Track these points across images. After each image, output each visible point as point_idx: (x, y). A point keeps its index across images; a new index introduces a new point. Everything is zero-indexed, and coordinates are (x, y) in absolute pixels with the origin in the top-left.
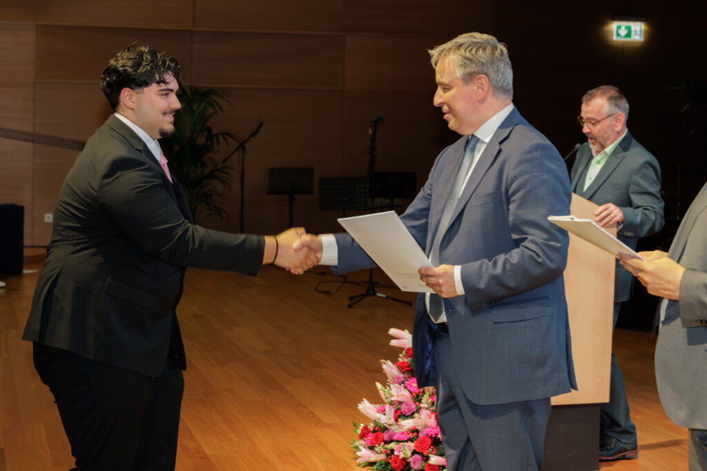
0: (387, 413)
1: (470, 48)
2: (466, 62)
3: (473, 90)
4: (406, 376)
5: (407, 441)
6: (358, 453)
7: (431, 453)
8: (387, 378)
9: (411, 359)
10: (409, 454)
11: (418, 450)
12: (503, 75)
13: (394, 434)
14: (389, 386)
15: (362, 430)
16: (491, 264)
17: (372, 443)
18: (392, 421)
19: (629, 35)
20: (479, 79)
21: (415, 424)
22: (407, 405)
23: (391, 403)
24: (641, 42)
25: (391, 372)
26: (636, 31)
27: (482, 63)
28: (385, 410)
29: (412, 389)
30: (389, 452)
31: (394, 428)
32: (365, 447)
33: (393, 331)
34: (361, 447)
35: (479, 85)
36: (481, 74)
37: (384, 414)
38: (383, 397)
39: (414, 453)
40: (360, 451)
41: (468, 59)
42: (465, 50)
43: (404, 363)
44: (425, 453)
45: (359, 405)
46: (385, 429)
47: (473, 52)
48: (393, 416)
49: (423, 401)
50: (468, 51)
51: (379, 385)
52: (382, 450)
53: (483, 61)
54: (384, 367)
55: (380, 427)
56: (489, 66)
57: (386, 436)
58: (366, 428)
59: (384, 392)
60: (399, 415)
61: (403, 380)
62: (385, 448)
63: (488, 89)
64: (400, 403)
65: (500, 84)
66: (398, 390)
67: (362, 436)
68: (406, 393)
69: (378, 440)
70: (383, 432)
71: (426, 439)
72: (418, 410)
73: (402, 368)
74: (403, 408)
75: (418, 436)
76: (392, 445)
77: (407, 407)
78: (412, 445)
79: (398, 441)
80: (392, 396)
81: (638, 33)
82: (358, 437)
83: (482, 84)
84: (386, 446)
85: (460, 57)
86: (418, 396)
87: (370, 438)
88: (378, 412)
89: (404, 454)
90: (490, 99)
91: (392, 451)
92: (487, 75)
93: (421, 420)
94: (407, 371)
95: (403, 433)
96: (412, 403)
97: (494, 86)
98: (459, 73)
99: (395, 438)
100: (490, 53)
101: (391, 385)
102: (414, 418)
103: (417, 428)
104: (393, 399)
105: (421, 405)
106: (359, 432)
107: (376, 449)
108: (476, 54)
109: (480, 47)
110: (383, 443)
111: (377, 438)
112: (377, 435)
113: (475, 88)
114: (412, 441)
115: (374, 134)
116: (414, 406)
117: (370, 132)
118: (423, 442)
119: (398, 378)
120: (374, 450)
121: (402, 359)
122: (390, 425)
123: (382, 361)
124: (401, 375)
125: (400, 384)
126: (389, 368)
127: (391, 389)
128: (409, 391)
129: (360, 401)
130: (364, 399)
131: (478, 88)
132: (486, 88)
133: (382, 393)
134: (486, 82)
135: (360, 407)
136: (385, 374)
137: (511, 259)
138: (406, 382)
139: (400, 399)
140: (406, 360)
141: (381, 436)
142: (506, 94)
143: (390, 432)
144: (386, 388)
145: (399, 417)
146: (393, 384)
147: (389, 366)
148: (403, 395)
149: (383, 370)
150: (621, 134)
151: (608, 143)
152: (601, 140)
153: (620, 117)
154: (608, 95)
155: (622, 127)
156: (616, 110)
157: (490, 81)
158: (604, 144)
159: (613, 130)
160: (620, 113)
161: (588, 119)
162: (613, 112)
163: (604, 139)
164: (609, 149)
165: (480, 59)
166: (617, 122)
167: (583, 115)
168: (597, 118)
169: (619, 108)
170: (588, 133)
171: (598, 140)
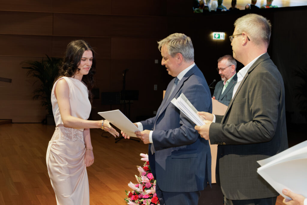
0: (140, 187)
1: (173, 42)
4: (147, 172)
5: (148, 199)
6: (128, 203)
7: (158, 203)
8: (140, 173)
9: (149, 166)
10: (149, 203)
11: (153, 202)
12: (188, 52)
13: (143, 196)
14: (140, 176)
15: (129, 194)
16: (165, 132)
17: (134, 199)
18: (142, 190)
20: (178, 55)
21: (151, 192)
22: (148, 184)
23: (142, 183)
25: (141, 171)
28: (139, 186)
29: (150, 178)
30: (141, 203)
31: (143, 193)
32: (131, 201)
33: (142, 155)
34: (129, 201)
36: (178, 53)
37: (139, 188)
38: (138, 181)
39: (151, 203)
40: (129, 202)
41: (172, 47)
42: (172, 42)
43: (146, 167)
44: (156, 204)
45: (128, 184)
46: (139, 193)
48: (142, 188)
49: (154, 182)
51: (136, 176)
52: (138, 202)
53: (179, 47)
54: (138, 169)
55: (137, 193)
56: (182, 49)
57: (139, 196)
58: (131, 193)
59: (139, 179)
60: (145, 188)
61: (146, 174)
62: (139, 201)
64: (145, 183)
65: (188, 56)
66: (144, 178)
67: (130, 196)
68: (147, 179)
69: (136, 198)
70: (138, 195)
71: (156, 198)
72: (152, 186)
73: (145, 169)
74: (146, 185)
75: (152, 196)
76: (142, 200)
77: (148, 185)
78: (150, 200)
79: (145, 199)
80: (142, 180)
81: (223, 37)
82: (128, 197)
83: (179, 57)
84: (139, 200)
85: (169, 46)
86: (152, 180)
87: (133, 197)
88: (136, 187)
89: (147, 204)
90: (183, 63)
91: (142, 202)
92: (181, 53)
93: (153, 190)
94: (148, 170)
95: (146, 195)
96: (150, 183)
97: (185, 57)
98: (169, 53)
99: (143, 197)
100: (182, 44)
101: (141, 176)
102: (151, 189)
103: (152, 193)
104: (142, 182)
105: (154, 184)
106: (128, 194)
107: (136, 202)
108: (176, 44)
109: (178, 41)
110: (138, 199)
111: (136, 197)
112: (136, 196)
113: (177, 59)
114: (150, 199)
116: (150, 185)
118: (155, 199)
119: (144, 173)
120: (135, 202)
121: (145, 165)
122: (141, 192)
123: (137, 166)
124: (145, 172)
125: (145, 176)
126: (140, 169)
127: (141, 178)
128: (149, 178)
129: (129, 182)
130: (130, 182)
131: (178, 58)
132: (181, 59)
133: (137, 179)
134: (181, 56)
135: (129, 185)
136: (138, 172)
137: (174, 132)
138: (147, 175)
139: (145, 182)
140: (147, 166)
141: (137, 196)
143: (141, 195)
145: (145, 189)
146: (142, 176)
147: (140, 168)
148: (146, 180)
149: (138, 170)
150: (235, 74)
151: (229, 77)
152: (226, 76)
153: (233, 67)
154: (228, 58)
155: (235, 71)
156: (232, 64)
157: (183, 55)
158: (227, 78)
159: (231, 72)
160: (233, 65)
161: (221, 68)
162: (230, 65)
163: (227, 76)
164: (229, 80)
165: (178, 47)
166: (232, 68)
167: (219, 67)
168: (223, 67)
169: (233, 63)
170: (221, 74)
171: (225, 76)
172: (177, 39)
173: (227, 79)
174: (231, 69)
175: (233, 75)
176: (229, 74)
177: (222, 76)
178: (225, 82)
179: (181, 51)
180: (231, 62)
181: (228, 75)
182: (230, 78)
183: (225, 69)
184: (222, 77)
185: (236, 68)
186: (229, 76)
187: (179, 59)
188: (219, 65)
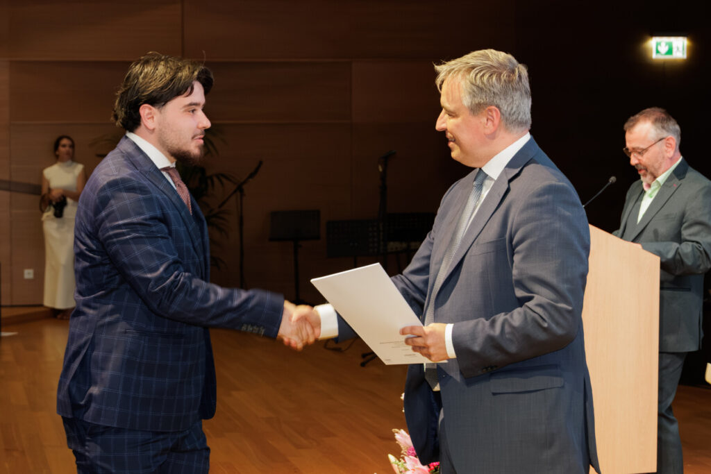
1: (481, 74)
2: (475, 89)
3: (481, 122)
8: (401, 450)
12: (518, 107)
14: (403, 458)
16: (487, 323)
19: (670, 52)
20: (490, 110)
24: (684, 60)
25: (405, 442)
26: (678, 49)
27: (494, 93)
35: (490, 117)
36: (492, 106)
38: (397, 471)
41: (478, 87)
42: (476, 75)
47: (485, 78)
50: (479, 76)
51: (392, 458)
53: (495, 90)
54: (397, 436)
56: (501, 96)
59: (398, 465)
63: (500, 122)
65: (515, 116)
66: (413, 463)
80: (406, 469)
81: (681, 49)
83: (492, 116)
85: (469, 83)
86: (436, 469)
90: (501, 134)
92: (497, 106)
97: (507, 120)
98: (467, 101)
100: (505, 80)
101: (406, 458)
104: (408, 473)
108: (488, 80)
109: (494, 72)
113: (483, 120)
115: (385, 170)
117: (381, 170)
123: (393, 430)
125: (415, 456)
126: (403, 438)
127: (405, 463)
131: (487, 120)
132: (496, 121)
133: (395, 467)
134: (497, 114)
136: (398, 445)
137: (510, 320)
139: (415, 473)
142: (522, 126)
144: (400, 461)
146: (408, 456)
147: (402, 436)
148: (419, 469)
149: (395, 440)
150: (677, 160)
151: (660, 171)
152: (653, 170)
153: (671, 142)
154: (653, 117)
155: (675, 151)
156: (665, 134)
157: (502, 114)
158: (656, 175)
159: (664, 158)
160: (670, 136)
161: (634, 149)
162: (661, 137)
163: (656, 170)
164: (662, 178)
165: (492, 89)
166: (667, 147)
167: (629, 145)
168: (643, 146)
169: (668, 131)
170: (637, 165)
171: (649, 171)
172: (492, 67)
173: (655, 177)
174: (665, 148)
175: (672, 164)
176: (661, 163)
177: (640, 170)
178: (649, 186)
179: (498, 101)
180: (663, 127)
181: (656, 165)
182: (663, 173)
183: (646, 150)
184: (641, 173)
185: (678, 143)
186: (660, 167)
187: (490, 123)
188: (630, 141)
